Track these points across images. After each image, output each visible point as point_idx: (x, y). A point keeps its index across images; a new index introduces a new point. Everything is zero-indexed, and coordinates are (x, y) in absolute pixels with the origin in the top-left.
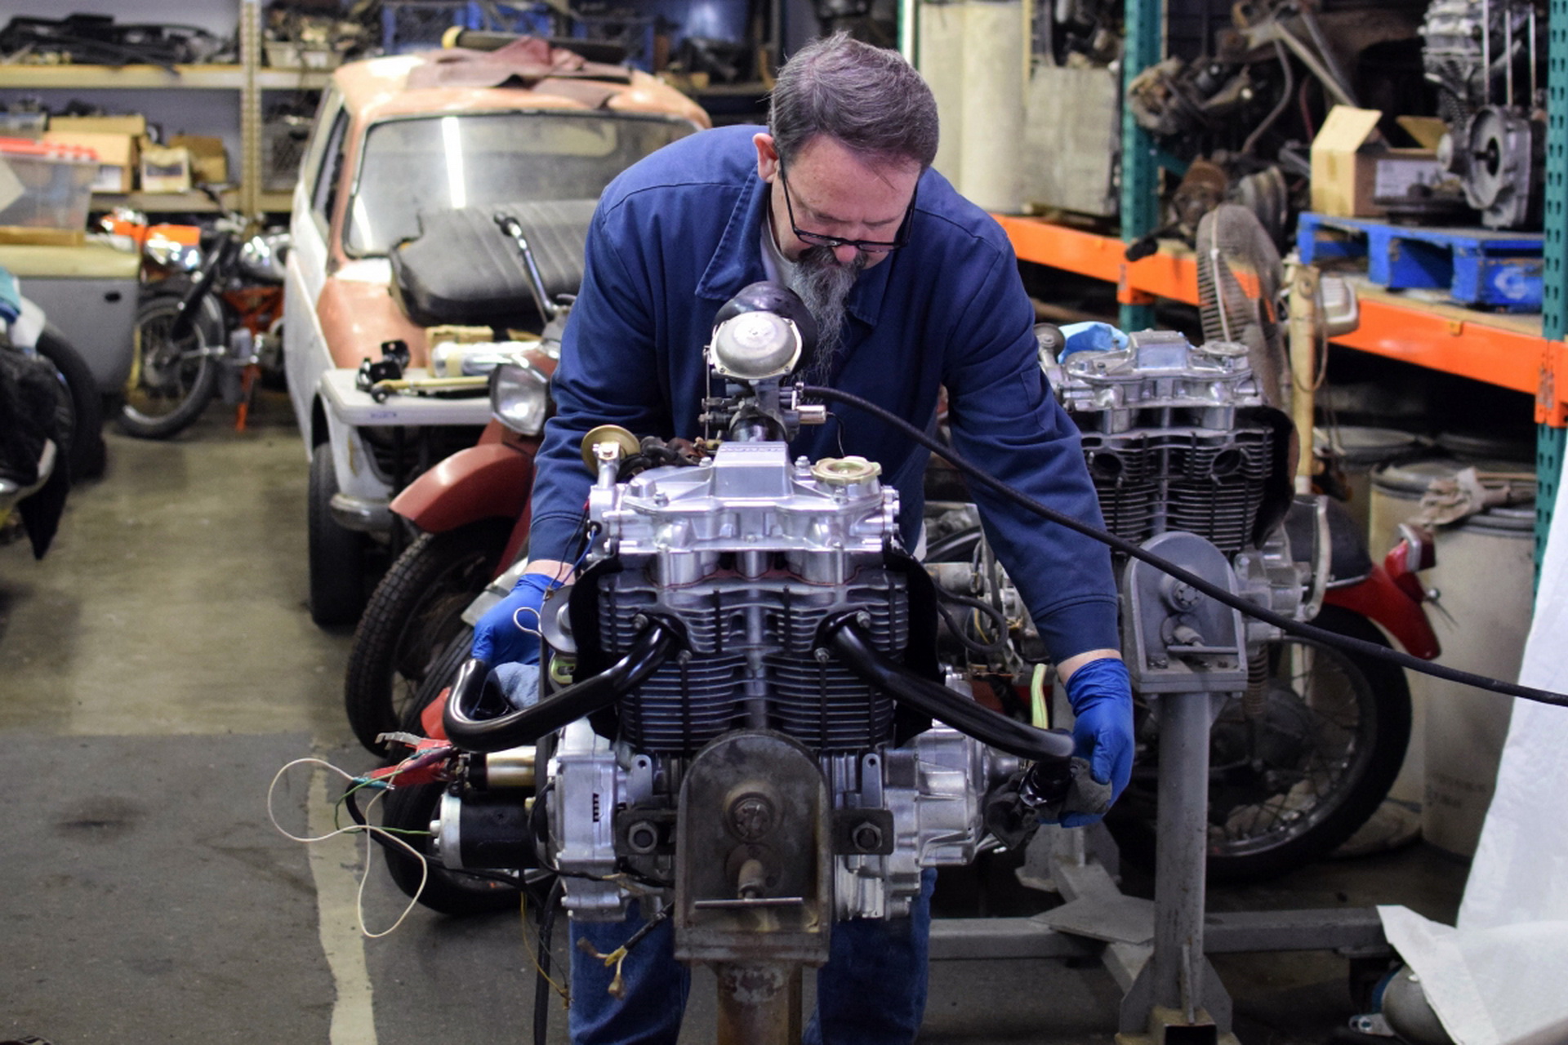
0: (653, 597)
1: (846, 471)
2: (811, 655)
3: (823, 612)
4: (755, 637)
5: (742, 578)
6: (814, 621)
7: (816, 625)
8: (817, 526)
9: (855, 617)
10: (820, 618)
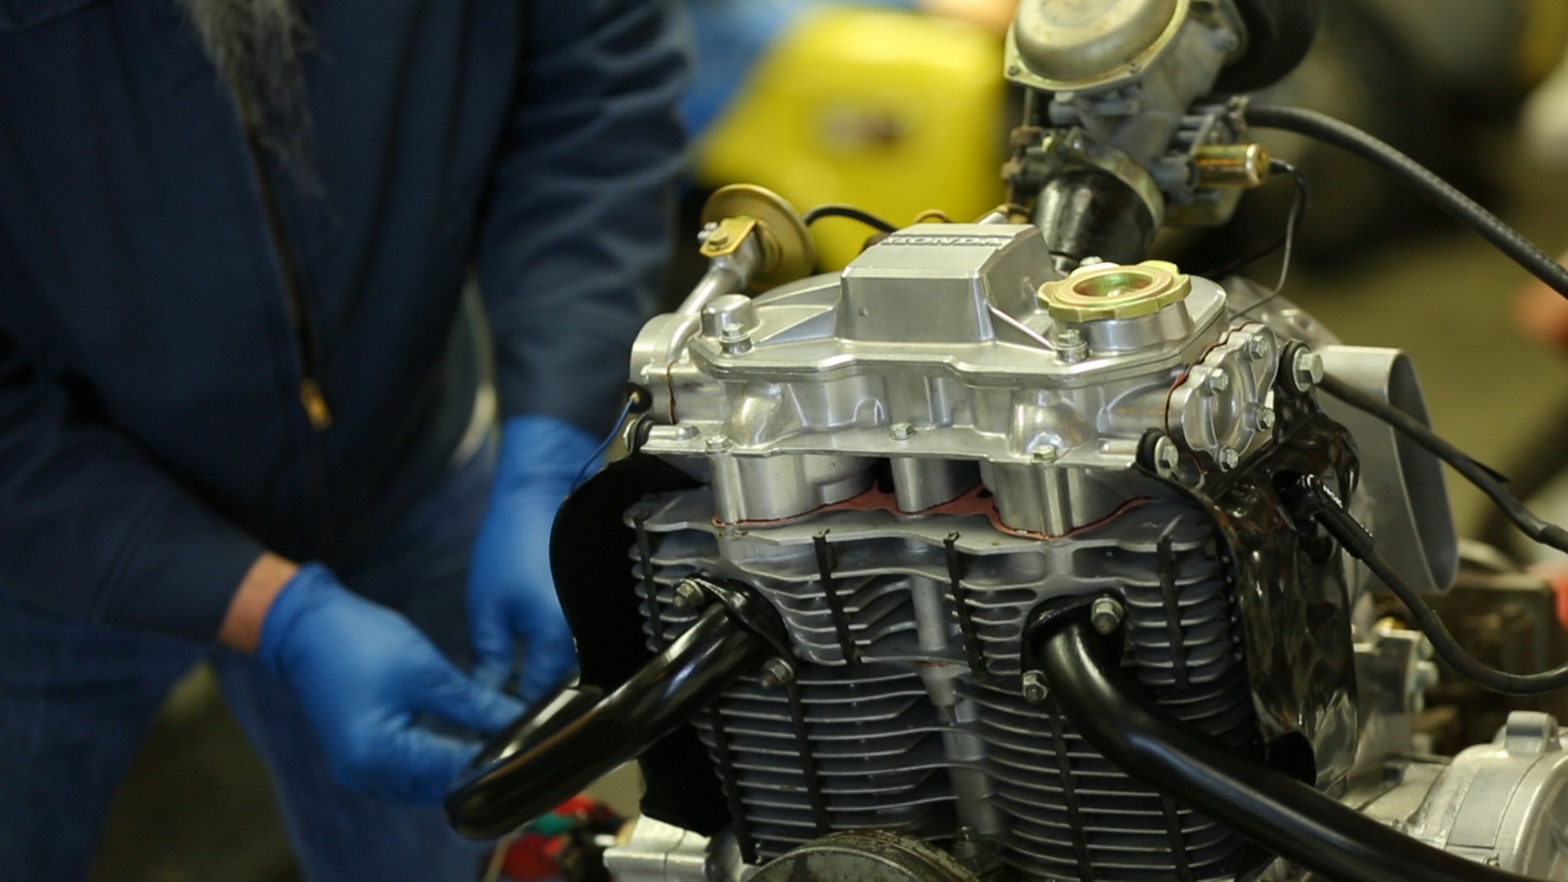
0: (707, 543)
1: (1116, 293)
2: (1016, 682)
3: (1028, 594)
4: (932, 638)
5: (891, 513)
6: (1014, 612)
7: (1018, 621)
8: (1020, 410)
9: (1087, 609)
10: (1024, 605)
